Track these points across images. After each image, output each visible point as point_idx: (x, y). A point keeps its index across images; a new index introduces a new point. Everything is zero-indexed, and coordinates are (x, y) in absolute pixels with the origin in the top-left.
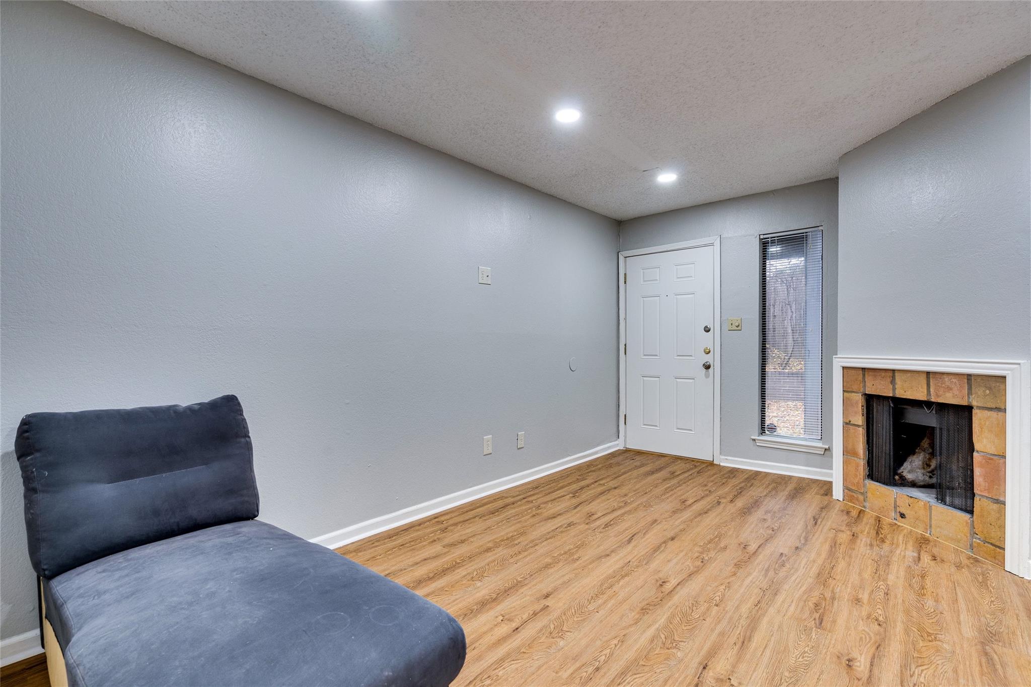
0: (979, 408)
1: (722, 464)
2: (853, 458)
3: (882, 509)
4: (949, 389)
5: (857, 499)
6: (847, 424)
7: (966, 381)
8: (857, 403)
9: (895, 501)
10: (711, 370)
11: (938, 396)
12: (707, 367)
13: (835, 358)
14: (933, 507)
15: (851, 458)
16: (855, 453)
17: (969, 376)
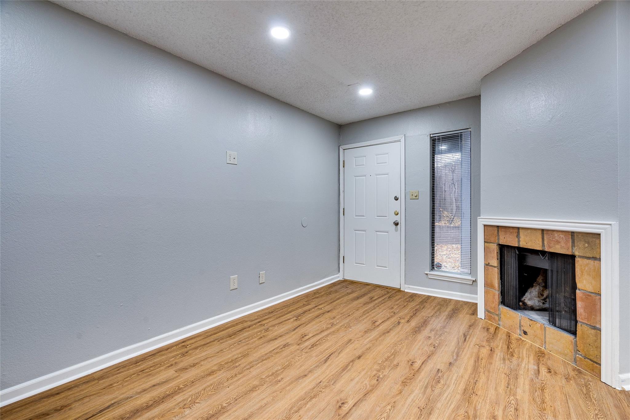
0: (580, 257)
1: (406, 291)
2: (491, 289)
3: (511, 327)
4: (558, 242)
5: (494, 319)
6: (487, 265)
7: (570, 236)
8: (494, 250)
9: (520, 322)
10: (399, 226)
11: (550, 247)
12: (396, 224)
13: (479, 218)
14: (547, 328)
15: (490, 289)
16: (492, 286)
17: (573, 233)
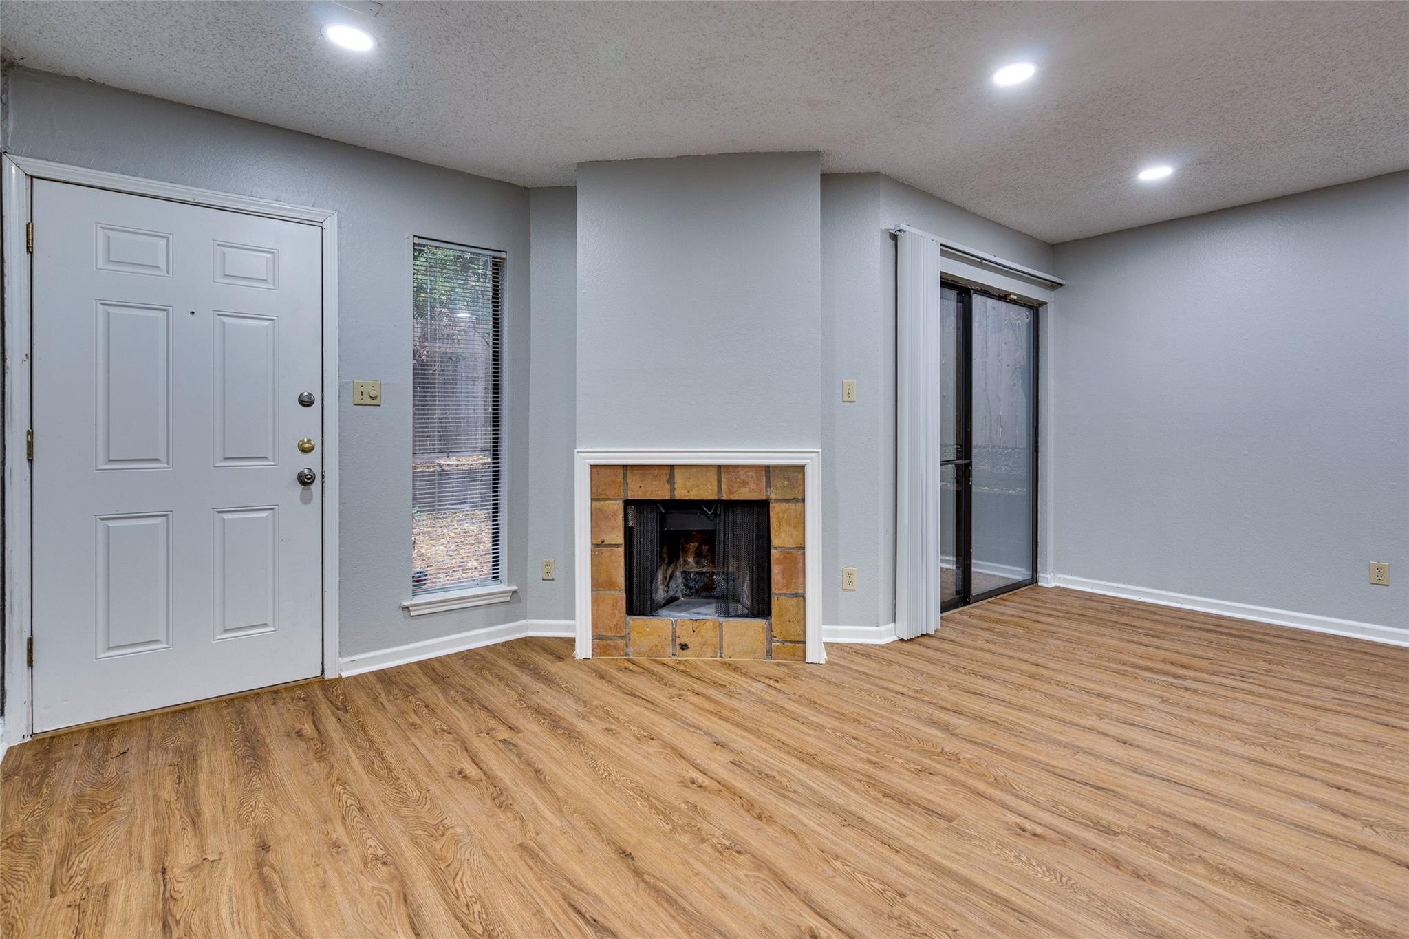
0: (777, 501)
1: (344, 675)
2: (608, 592)
3: (654, 648)
4: (745, 483)
5: (615, 648)
6: (597, 545)
7: (764, 473)
8: (615, 514)
9: (674, 632)
10: (316, 487)
11: (731, 493)
12: (305, 480)
13: (578, 452)
14: (724, 624)
15: (605, 592)
16: (611, 585)
17: (767, 468)
